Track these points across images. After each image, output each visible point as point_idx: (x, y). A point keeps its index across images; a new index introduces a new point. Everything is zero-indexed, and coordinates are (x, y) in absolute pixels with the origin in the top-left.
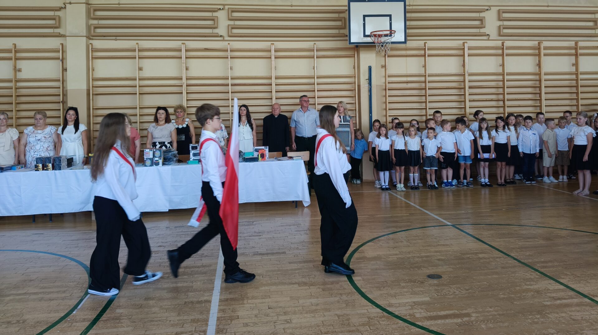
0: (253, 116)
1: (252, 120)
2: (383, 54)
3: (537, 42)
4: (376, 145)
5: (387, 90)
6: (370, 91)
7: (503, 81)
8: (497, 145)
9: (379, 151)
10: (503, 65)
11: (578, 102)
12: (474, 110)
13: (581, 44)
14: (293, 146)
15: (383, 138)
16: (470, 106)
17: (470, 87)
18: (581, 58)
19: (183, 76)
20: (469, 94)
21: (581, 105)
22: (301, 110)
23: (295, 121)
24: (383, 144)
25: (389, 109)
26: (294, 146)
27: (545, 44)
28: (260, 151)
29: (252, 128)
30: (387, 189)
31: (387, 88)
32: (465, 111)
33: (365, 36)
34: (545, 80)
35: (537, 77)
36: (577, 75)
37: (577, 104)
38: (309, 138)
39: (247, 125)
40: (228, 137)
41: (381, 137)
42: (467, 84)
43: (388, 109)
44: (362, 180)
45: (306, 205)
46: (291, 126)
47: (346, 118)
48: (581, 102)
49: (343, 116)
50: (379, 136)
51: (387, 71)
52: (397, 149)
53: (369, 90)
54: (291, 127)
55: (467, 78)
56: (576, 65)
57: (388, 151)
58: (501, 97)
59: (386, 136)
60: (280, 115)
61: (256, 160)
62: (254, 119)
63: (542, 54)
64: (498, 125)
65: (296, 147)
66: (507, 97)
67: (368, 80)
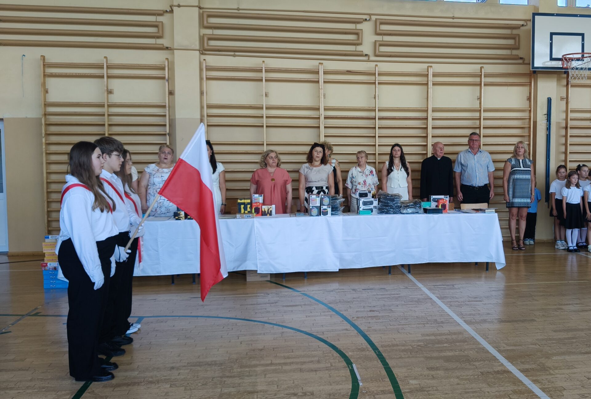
0: (408, 159)
1: (407, 163)
2: (564, 82)
4: (563, 196)
5: (569, 129)
6: (549, 129)
9: (567, 204)
14: (459, 196)
15: (573, 188)
19: (321, 105)
22: (470, 151)
23: (462, 165)
24: (573, 196)
25: (570, 153)
26: (461, 196)
29: (408, 174)
30: (575, 251)
31: (569, 126)
33: (552, 59)
38: (480, 187)
39: (402, 170)
41: (571, 187)
43: (568, 153)
44: (534, 239)
45: (498, 267)
46: (455, 170)
47: (526, 162)
49: (522, 160)
50: (568, 186)
51: (569, 105)
53: (547, 128)
54: (455, 172)
57: (578, 205)
59: (578, 186)
60: (443, 158)
61: (440, 212)
62: (409, 162)
65: (462, 198)
67: (546, 116)
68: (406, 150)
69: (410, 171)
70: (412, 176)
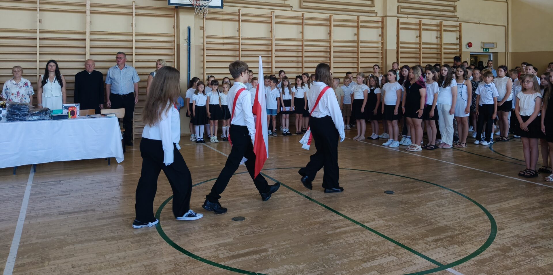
0: (62, 72)
1: (61, 76)
2: (201, 16)
3: (329, 15)
4: (193, 101)
5: (205, 50)
6: (189, 50)
7: (302, 46)
8: (296, 99)
9: (196, 106)
10: (302, 33)
11: (358, 65)
12: (279, 70)
13: (361, 18)
15: (200, 95)
16: (276, 67)
17: (276, 51)
18: (361, 30)
20: (275, 56)
21: (360, 67)
22: (118, 67)
23: (111, 78)
24: (200, 100)
25: (206, 68)
26: (109, 104)
27: (335, 17)
28: (70, 108)
29: (61, 85)
30: (201, 142)
31: (205, 48)
32: (272, 71)
34: (334, 47)
35: (328, 44)
36: (358, 43)
37: (357, 66)
38: (125, 96)
39: (55, 82)
40: (34, 93)
41: (198, 93)
42: (274, 48)
45: (119, 161)
48: (360, 65)
50: (196, 93)
51: (205, 32)
52: (212, 104)
55: (274, 43)
56: (357, 35)
57: (205, 106)
58: (300, 59)
59: (204, 92)
60: (94, 72)
61: (65, 118)
62: (64, 75)
63: (332, 25)
64: (298, 83)
65: (111, 104)
66: (305, 59)
67: (187, 40)
68: (60, 65)
69: (64, 83)
70: (66, 87)
